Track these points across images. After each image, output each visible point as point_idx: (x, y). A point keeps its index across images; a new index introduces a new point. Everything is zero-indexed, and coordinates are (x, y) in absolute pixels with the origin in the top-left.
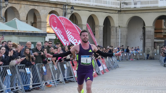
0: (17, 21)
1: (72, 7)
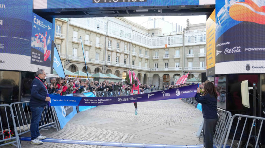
0: (111, 74)
1: (132, 70)
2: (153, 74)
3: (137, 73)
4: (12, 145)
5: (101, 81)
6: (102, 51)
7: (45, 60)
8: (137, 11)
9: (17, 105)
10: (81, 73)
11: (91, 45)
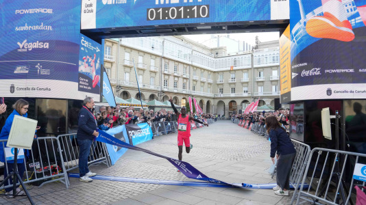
2: (217, 101)
3: (198, 100)
4: (60, 182)
5: (157, 110)
6: (158, 74)
7: (94, 87)
8: (198, 28)
9: (64, 137)
10: (134, 101)
11: (145, 68)
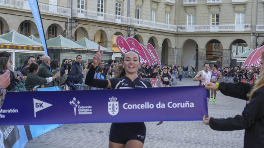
1: (135, 30)
2: (182, 40)
3: (146, 37)
10: (17, 38)
